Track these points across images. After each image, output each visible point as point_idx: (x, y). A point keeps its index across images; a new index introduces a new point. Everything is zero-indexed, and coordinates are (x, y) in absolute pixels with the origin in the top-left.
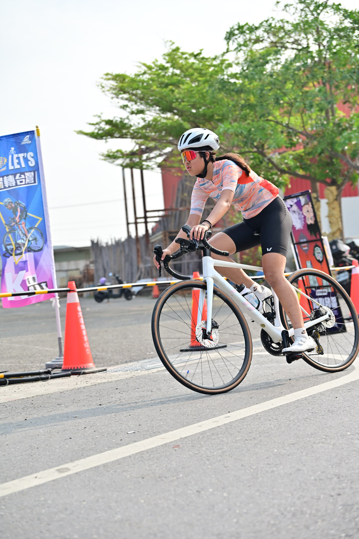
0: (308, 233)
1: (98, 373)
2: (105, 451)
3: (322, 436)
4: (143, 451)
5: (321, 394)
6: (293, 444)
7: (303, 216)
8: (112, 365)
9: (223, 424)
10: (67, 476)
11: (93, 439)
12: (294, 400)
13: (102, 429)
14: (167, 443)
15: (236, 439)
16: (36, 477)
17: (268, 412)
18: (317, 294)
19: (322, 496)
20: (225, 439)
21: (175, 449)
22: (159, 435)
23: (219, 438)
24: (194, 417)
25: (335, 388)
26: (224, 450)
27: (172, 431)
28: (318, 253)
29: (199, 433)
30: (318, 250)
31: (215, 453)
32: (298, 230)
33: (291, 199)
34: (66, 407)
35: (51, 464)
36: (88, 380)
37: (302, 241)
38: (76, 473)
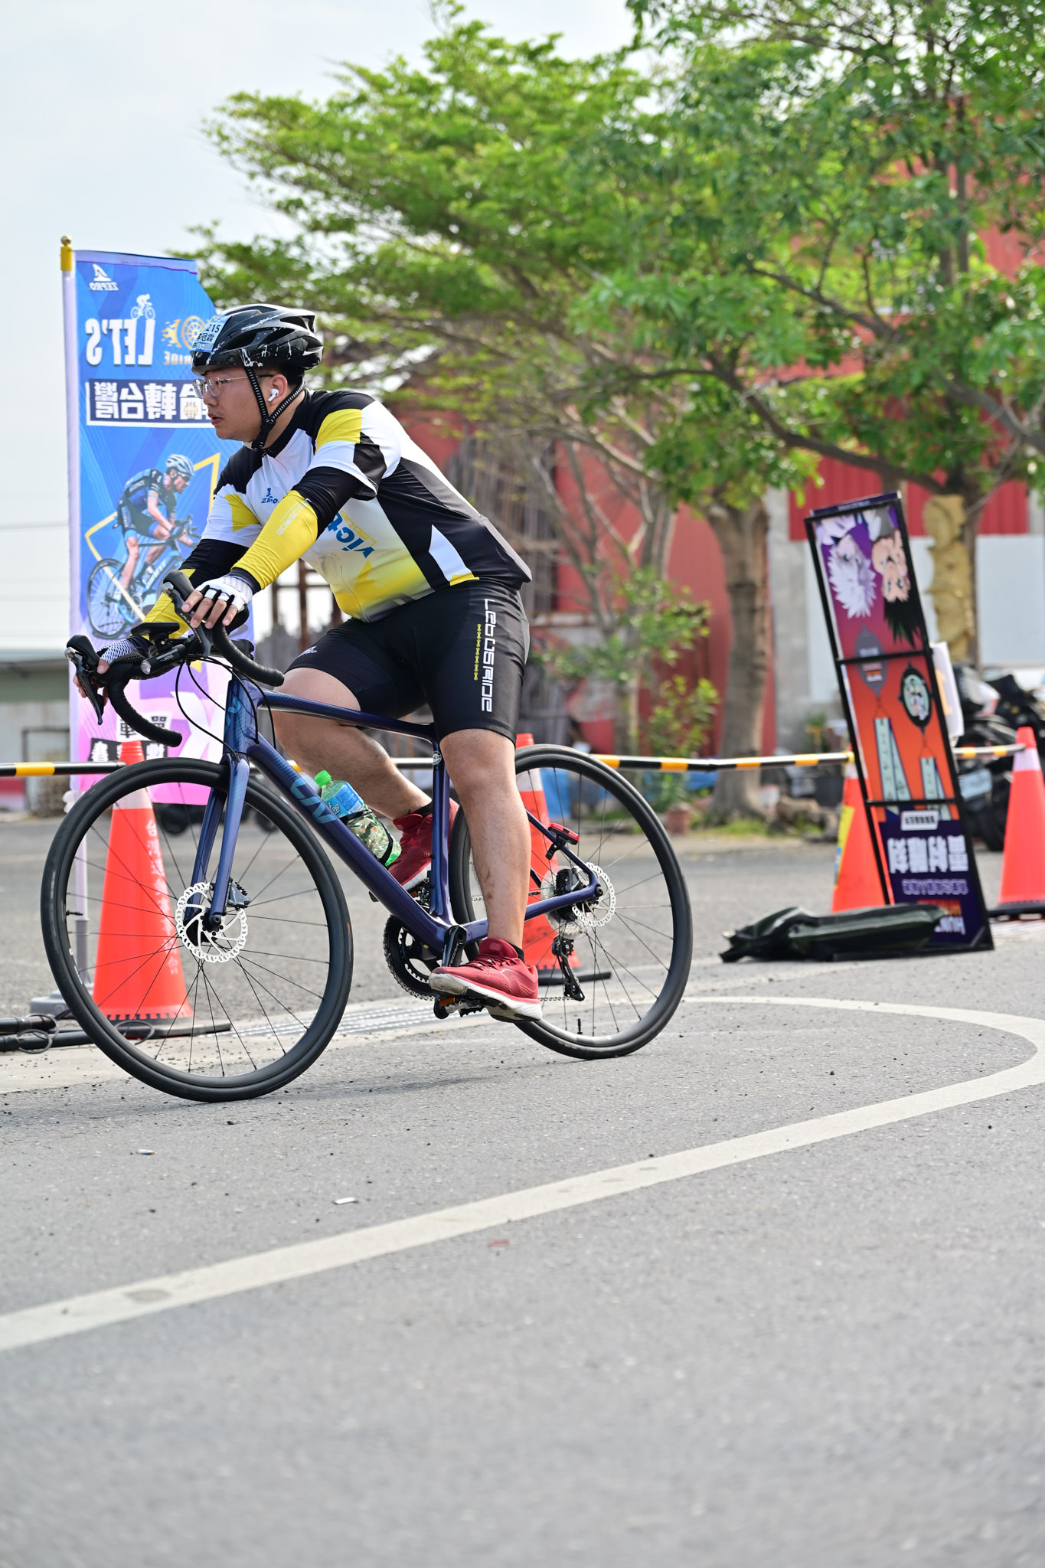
0: (885, 628)
1: (202, 1036)
2: (271, 1247)
3: (959, 1229)
4: (393, 1254)
5: (937, 1115)
6: (870, 1249)
7: (873, 575)
8: (245, 1015)
9: (638, 1186)
10: (164, 1312)
11: (226, 1215)
12: (855, 1130)
13: (248, 1188)
14: (468, 1234)
15: (688, 1228)
16: (65, 1312)
17: (778, 1160)
18: (905, 827)
19: (986, 1388)
20: (650, 1228)
21: (496, 1249)
22: (435, 1210)
23: (632, 1223)
24: (540, 1165)
25: (981, 1101)
26: (653, 1257)
27: (475, 1200)
28: (914, 694)
29: (564, 1210)
30: (915, 685)
31: (627, 1265)
32: (854, 617)
33: (838, 519)
34: (121, 1125)
35: (102, 1277)
36: (177, 1057)
37: (864, 653)
38: (193, 1306)
